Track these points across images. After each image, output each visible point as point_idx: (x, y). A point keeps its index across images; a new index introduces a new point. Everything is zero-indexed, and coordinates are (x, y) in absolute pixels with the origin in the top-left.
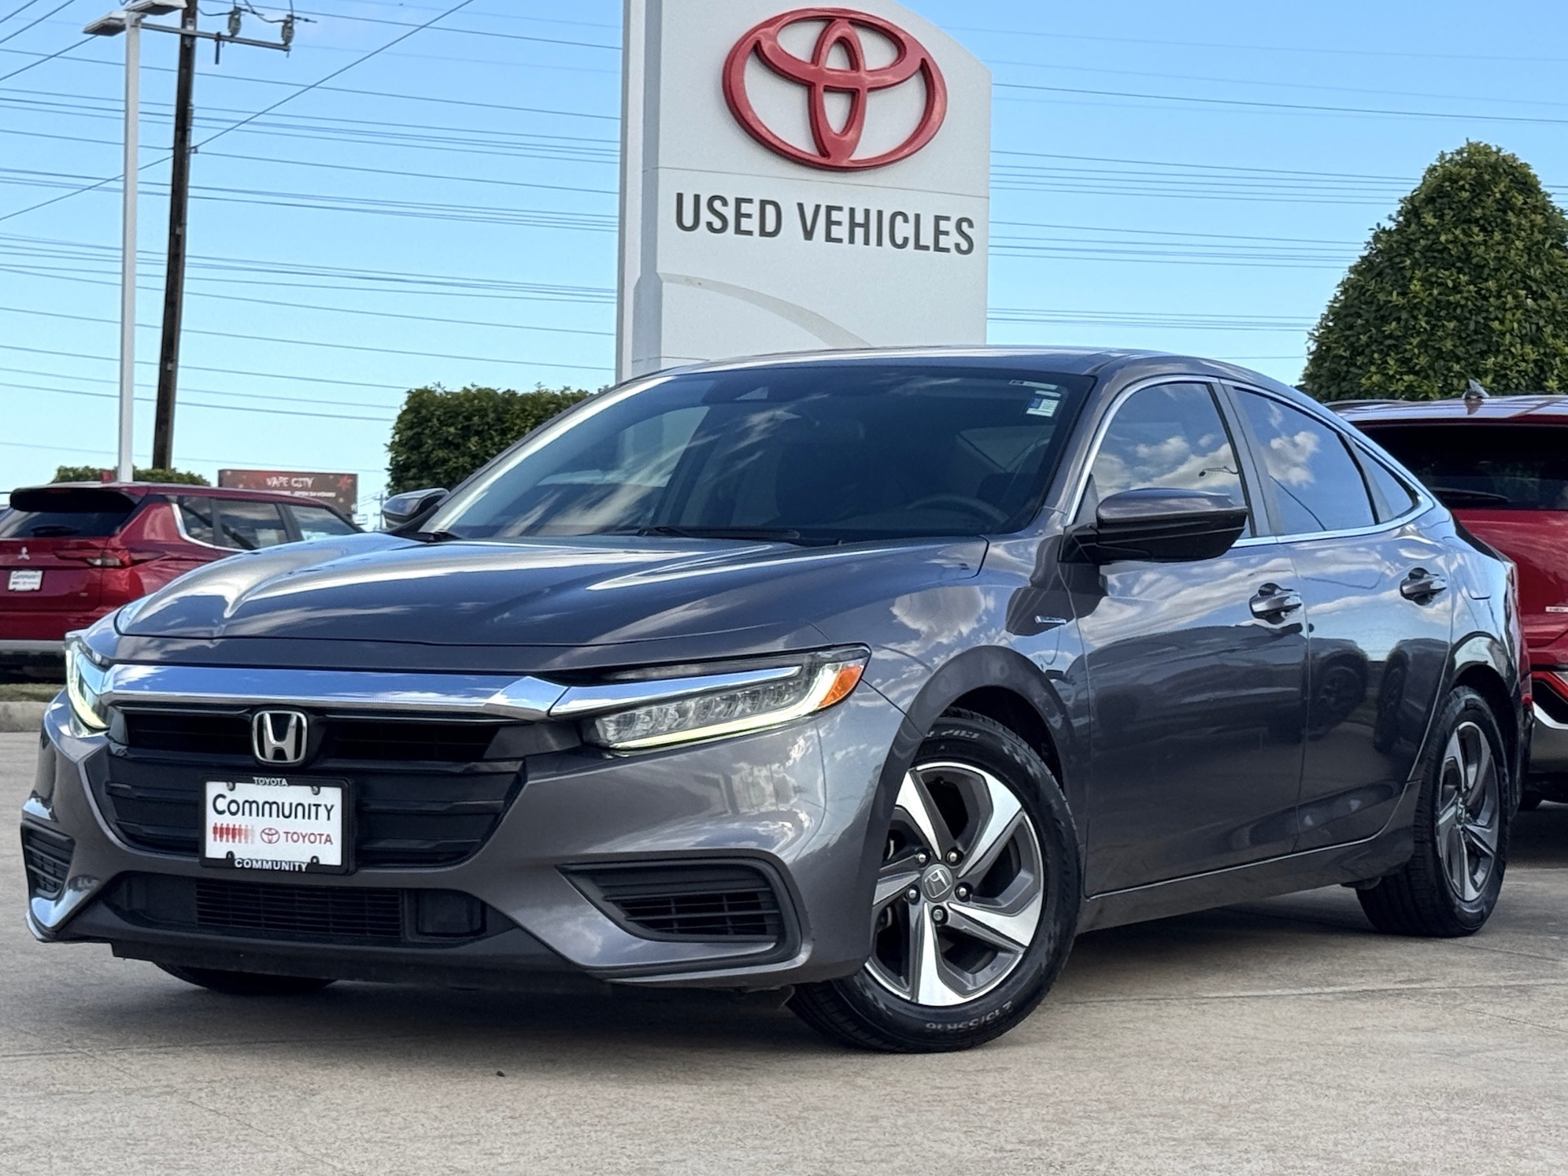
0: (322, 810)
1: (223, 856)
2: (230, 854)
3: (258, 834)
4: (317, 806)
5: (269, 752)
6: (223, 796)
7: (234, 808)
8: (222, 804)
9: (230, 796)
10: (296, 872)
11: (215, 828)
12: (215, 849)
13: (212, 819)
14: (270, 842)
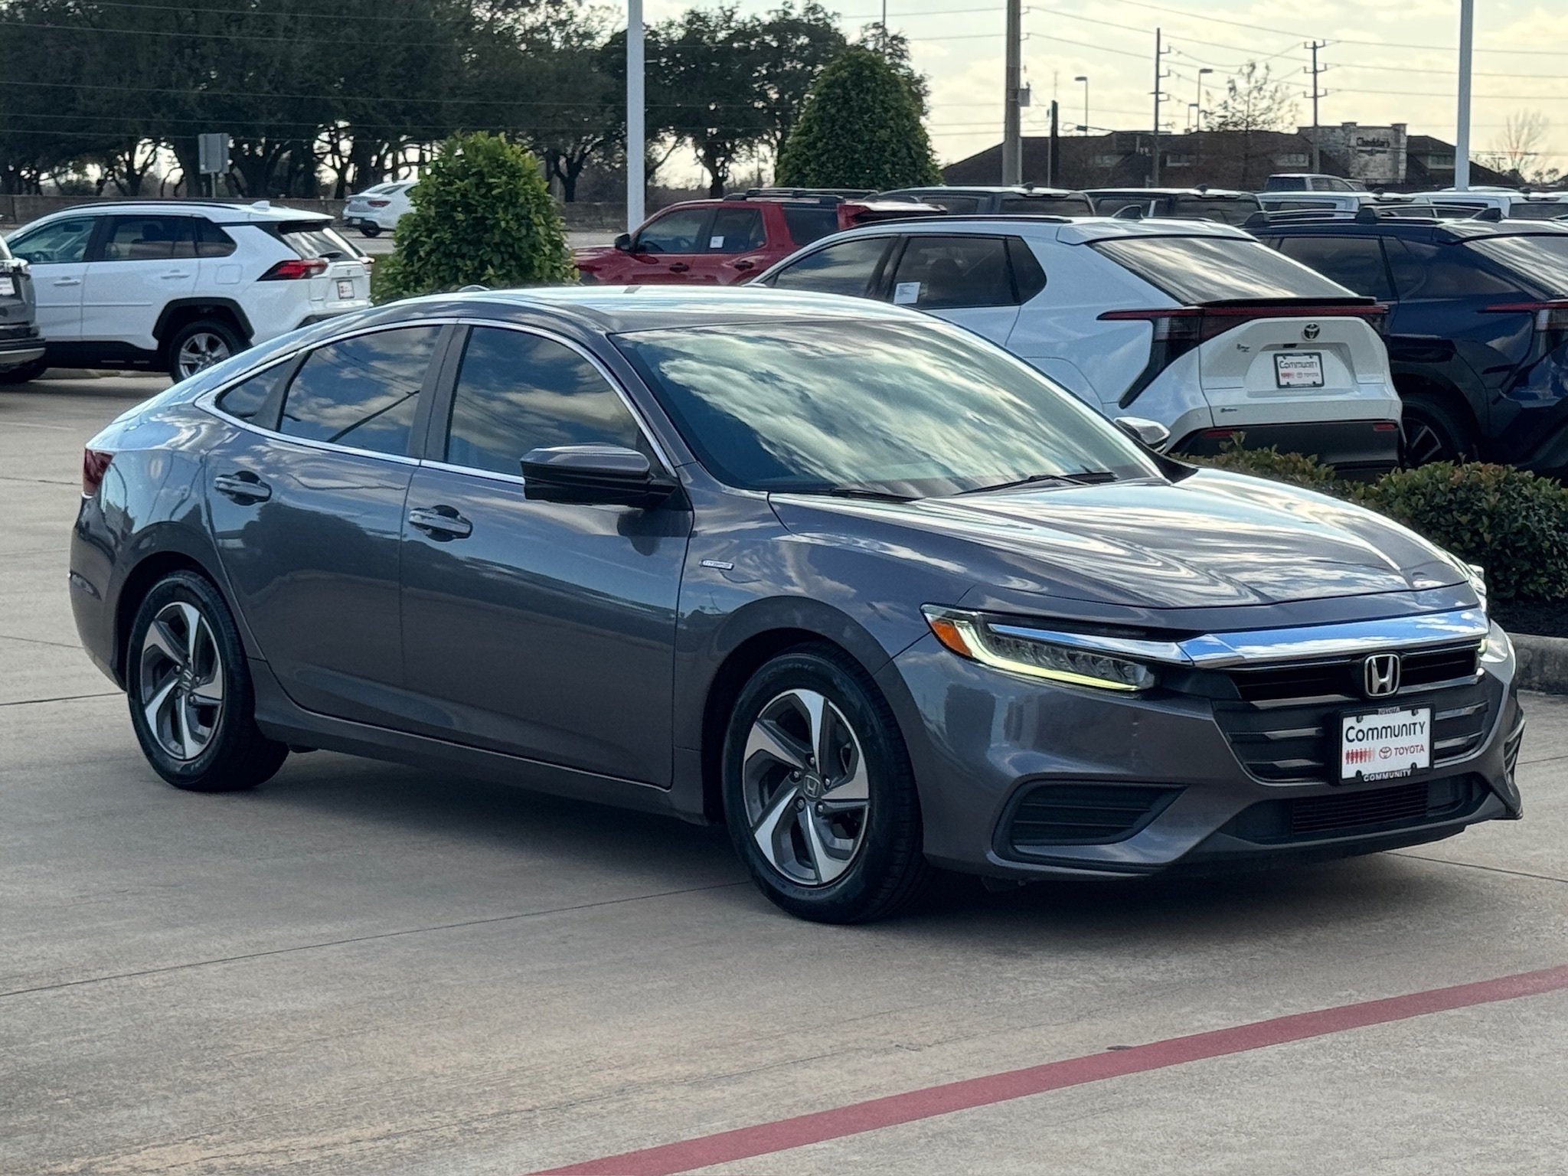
0: (1418, 726)
1: (1353, 775)
2: (1359, 773)
3: (1378, 751)
4: (1415, 724)
5: (1376, 688)
6: (1352, 728)
7: (1360, 735)
8: (1352, 735)
9: (1358, 727)
10: (1405, 777)
11: (1348, 754)
12: (1348, 771)
13: (1347, 747)
14: (1385, 757)
